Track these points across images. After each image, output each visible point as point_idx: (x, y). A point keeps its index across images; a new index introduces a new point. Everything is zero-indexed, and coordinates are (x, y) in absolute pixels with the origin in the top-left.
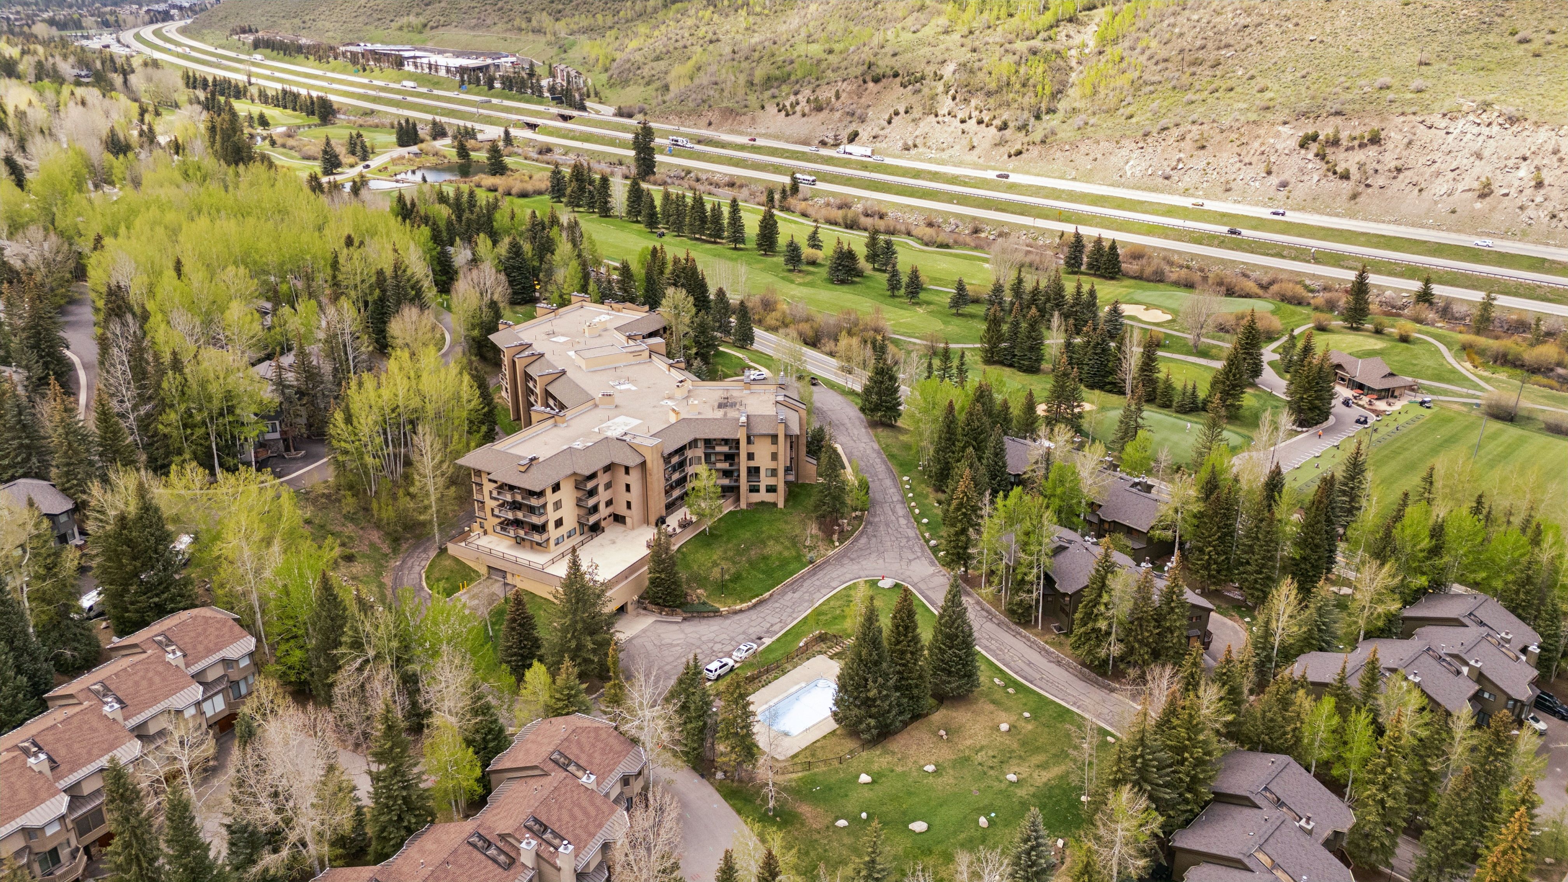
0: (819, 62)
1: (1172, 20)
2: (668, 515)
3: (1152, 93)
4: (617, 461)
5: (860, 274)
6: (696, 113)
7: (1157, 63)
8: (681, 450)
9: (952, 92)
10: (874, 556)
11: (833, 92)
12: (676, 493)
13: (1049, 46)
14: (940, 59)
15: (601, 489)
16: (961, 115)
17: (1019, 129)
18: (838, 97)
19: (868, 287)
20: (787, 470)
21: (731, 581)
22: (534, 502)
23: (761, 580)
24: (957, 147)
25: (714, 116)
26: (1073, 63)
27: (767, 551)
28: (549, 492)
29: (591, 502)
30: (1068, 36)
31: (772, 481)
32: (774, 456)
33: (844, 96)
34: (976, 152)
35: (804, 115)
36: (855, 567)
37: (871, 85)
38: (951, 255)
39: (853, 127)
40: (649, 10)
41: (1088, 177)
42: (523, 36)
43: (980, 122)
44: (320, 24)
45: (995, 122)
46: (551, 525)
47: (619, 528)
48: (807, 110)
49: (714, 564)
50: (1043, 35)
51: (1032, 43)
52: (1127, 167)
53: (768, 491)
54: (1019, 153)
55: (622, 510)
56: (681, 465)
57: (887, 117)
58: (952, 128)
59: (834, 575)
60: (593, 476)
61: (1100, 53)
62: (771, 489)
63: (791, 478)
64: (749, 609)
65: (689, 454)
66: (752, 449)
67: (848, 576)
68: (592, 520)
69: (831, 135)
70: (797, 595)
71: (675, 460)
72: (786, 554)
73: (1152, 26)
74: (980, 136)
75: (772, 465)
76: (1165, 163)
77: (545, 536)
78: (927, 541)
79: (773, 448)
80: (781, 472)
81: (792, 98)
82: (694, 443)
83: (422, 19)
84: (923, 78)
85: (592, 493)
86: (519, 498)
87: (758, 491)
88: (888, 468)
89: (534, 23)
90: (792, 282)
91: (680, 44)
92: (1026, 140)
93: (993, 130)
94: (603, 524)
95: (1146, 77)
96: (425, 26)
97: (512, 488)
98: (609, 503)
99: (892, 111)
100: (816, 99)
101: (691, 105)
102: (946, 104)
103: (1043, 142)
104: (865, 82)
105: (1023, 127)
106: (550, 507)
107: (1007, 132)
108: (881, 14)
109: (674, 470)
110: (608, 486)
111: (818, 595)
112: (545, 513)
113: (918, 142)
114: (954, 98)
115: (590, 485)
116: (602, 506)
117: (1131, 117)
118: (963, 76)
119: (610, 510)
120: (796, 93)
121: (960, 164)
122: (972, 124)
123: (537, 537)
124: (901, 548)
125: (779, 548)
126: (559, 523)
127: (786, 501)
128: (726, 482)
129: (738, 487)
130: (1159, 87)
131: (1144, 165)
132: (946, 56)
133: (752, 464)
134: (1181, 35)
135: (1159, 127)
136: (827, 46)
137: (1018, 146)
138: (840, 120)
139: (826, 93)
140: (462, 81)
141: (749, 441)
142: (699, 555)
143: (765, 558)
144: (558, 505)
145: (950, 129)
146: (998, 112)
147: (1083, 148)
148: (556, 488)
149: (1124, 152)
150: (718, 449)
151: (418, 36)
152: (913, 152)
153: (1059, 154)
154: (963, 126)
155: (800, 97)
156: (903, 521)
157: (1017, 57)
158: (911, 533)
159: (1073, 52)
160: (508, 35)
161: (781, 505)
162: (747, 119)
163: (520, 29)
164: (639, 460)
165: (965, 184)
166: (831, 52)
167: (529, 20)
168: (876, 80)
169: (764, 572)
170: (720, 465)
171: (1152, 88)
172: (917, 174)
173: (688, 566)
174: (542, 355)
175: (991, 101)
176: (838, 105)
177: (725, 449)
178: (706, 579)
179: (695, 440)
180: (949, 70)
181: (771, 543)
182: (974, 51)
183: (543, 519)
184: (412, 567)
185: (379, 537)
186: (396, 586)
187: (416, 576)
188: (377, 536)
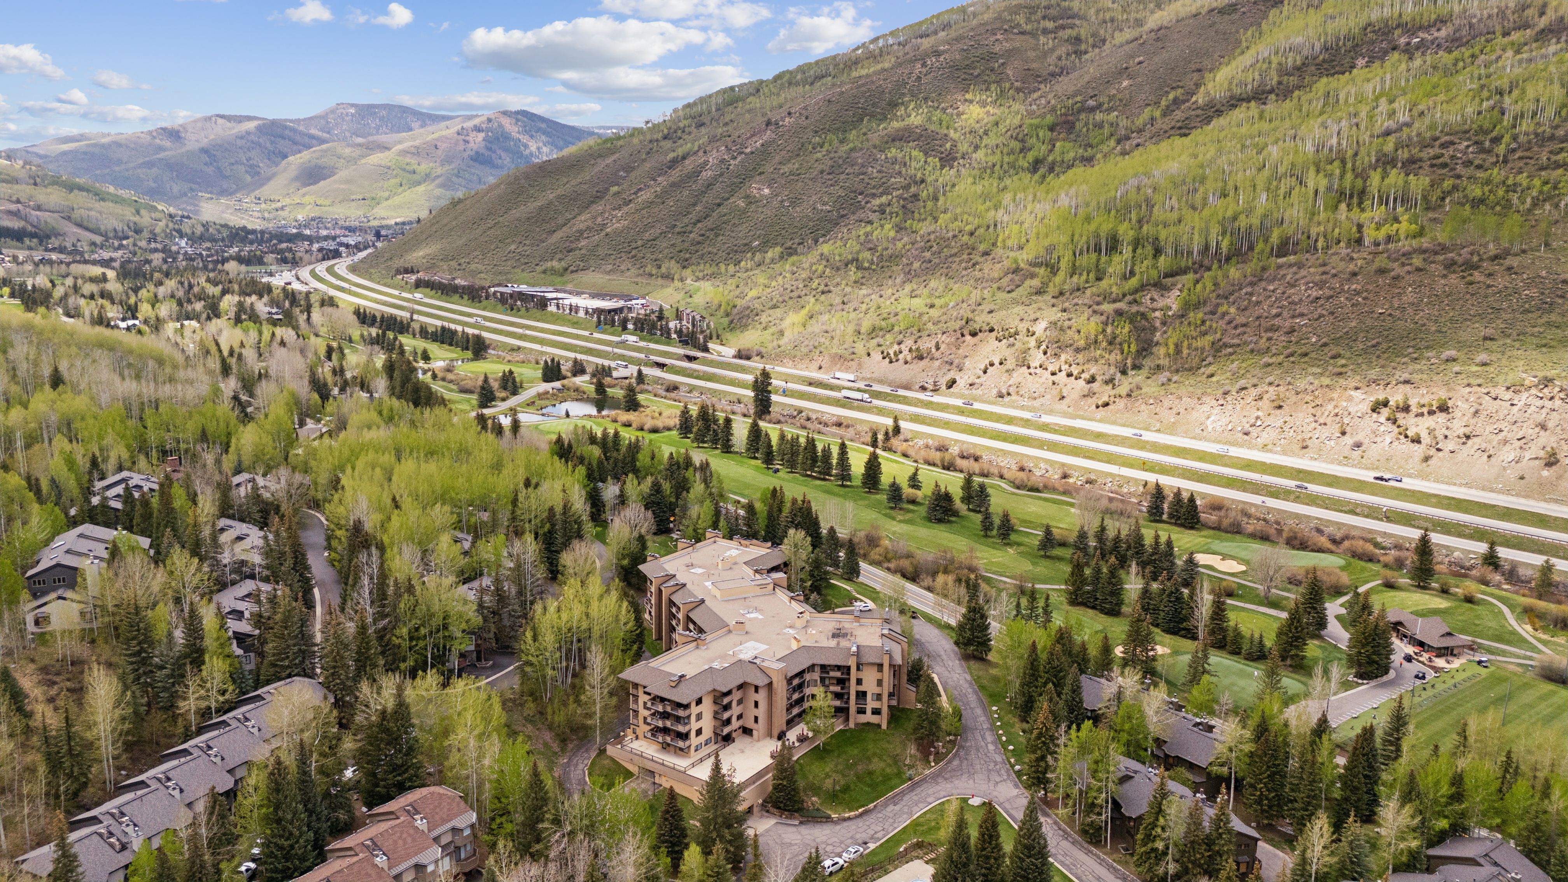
0: (921, 315)
1: (1249, 289)
2: (788, 730)
3: (1231, 354)
4: (748, 681)
5: (956, 514)
6: (808, 356)
7: (1236, 328)
8: (800, 674)
9: (1043, 347)
10: (965, 776)
11: (934, 343)
12: (796, 711)
13: (1135, 309)
14: (1033, 317)
15: (734, 704)
16: (1051, 368)
17: (1107, 383)
18: (938, 348)
19: (963, 527)
20: (891, 695)
21: (841, 791)
22: (681, 713)
23: (867, 793)
24: (1048, 397)
25: (825, 361)
26: (1158, 324)
27: (872, 767)
28: (693, 704)
29: (726, 716)
30: (1152, 299)
31: (877, 705)
32: (880, 683)
33: (943, 347)
34: (1065, 401)
35: (906, 363)
36: (948, 786)
37: (968, 338)
38: (1040, 498)
39: (951, 375)
40: (767, 261)
41: (1171, 429)
42: (652, 281)
43: (1069, 375)
44: (473, 266)
45: (1083, 376)
46: (693, 734)
47: (747, 739)
48: (909, 358)
49: (828, 776)
50: (1129, 298)
51: (1118, 305)
52: (1209, 422)
53: (873, 713)
54: (1106, 404)
55: (750, 724)
56: (800, 686)
57: (983, 367)
58: (1043, 380)
59: (930, 791)
60: (729, 693)
61: (1183, 316)
62: (876, 712)
63: (894, 703)
64: (857, 817)
65: (808, 677)
66: (861, 675)
67: (942, 793)
68: (726, 730)
69: (931, 381)
70: (897, 808)
71: (796, 682)
72: (888, 770)
73: (1231, 294)
74: (1069, 387)
75: (877, 690)
76: (1245, 420)
77: (687, 743)
78: (1012, 766)
79: (878, 676)
80: (885, 697)
81: (896, 347)
82: (811, 668)
83: (563, 264)
84: (1017, 333)
85: (727, 707)
86: (669, 709)
87: (865, 713)
88: (979, 699)
89: (663, 270)
90: (894, 519)
91: (795, 294)
92: (1113, 392)
93: (1081, 383)
94: (734, 735)
95: (1226, 340)
96: (566, 269)
97: (663, 700)
98: (740, 717)
99: (987, 362)
100: (918, 349)
101: (804, 350)
102: (1036, 358)
103: (1129, 395)
104: (963, 335)
105: (1110, 381)
106: (693, 718)
107: (1095, 386)
108: (978, 274)
109: (794, 690)
110: (740, 702)
111: (915, 809)
112: (689, 723)
113: (1011, 390)
114: (1045, 353)
115: (726, 701)
116: (734, 719)
117: (1212, 376)
118: (1055, 334)
119: (740, 723)
120: (899, 343)
121: (1051, 412)
122: (1061, 377)
123: (681, 744)
124: (989, 771)
125: (882, 765)
126: (699, 732)
127: (889, 723)
128: (838, 703)
129: (848, 709)
130: (1238, 350)
131: (1224, 421)
132: (1038, 315)
133: (861, 688)
134: (1258, 303)
135: (1238, 386)
136: (929, 301)
137: (1105, 399)
138: (939, 368)
139: (926, 344)
140: (599, 322)
141: (858, 669)
142: (814, 767)
143: (870, 773)
144: (699, 717)
145: (1041, 380)
146: (1086, 366)
147: (1167, 403)
148: (699, 702)
149: (1205, 408)
150: (832, 674)
151: (559, 279)
152: (1007, 399)
153: (1143, 407)
154: (1054, 378)
155: (903, 346)
156: (991, 747)
157: (1104, 318)
158: (999, 758)
159: (1158, 314)
160: (639, 279)
161: (884, 726)
162: (853, 364)
163: (651, 275)
164: (767, 681)
165: (1055, 432)
166: (932, 306)
167: (659, 267)
168: (974, 334)
169: (869, 786)
170: (832, 688)
171: (1230, 350)
172: (1010, 420)
173: (805, 777)
174: (684, 585)
175: (1080, 356)
176: (937, 354)
177: (838, 674)
178: (820, 788)
179: (813, 666)
180: (1040, 328)
181: (875, 760)
182: (1064, 311)
183: (687, 728)
184: (577, 765)
185: (551, 738)
186: (565, 780)
187: (581, 771)
188: (549, 736)
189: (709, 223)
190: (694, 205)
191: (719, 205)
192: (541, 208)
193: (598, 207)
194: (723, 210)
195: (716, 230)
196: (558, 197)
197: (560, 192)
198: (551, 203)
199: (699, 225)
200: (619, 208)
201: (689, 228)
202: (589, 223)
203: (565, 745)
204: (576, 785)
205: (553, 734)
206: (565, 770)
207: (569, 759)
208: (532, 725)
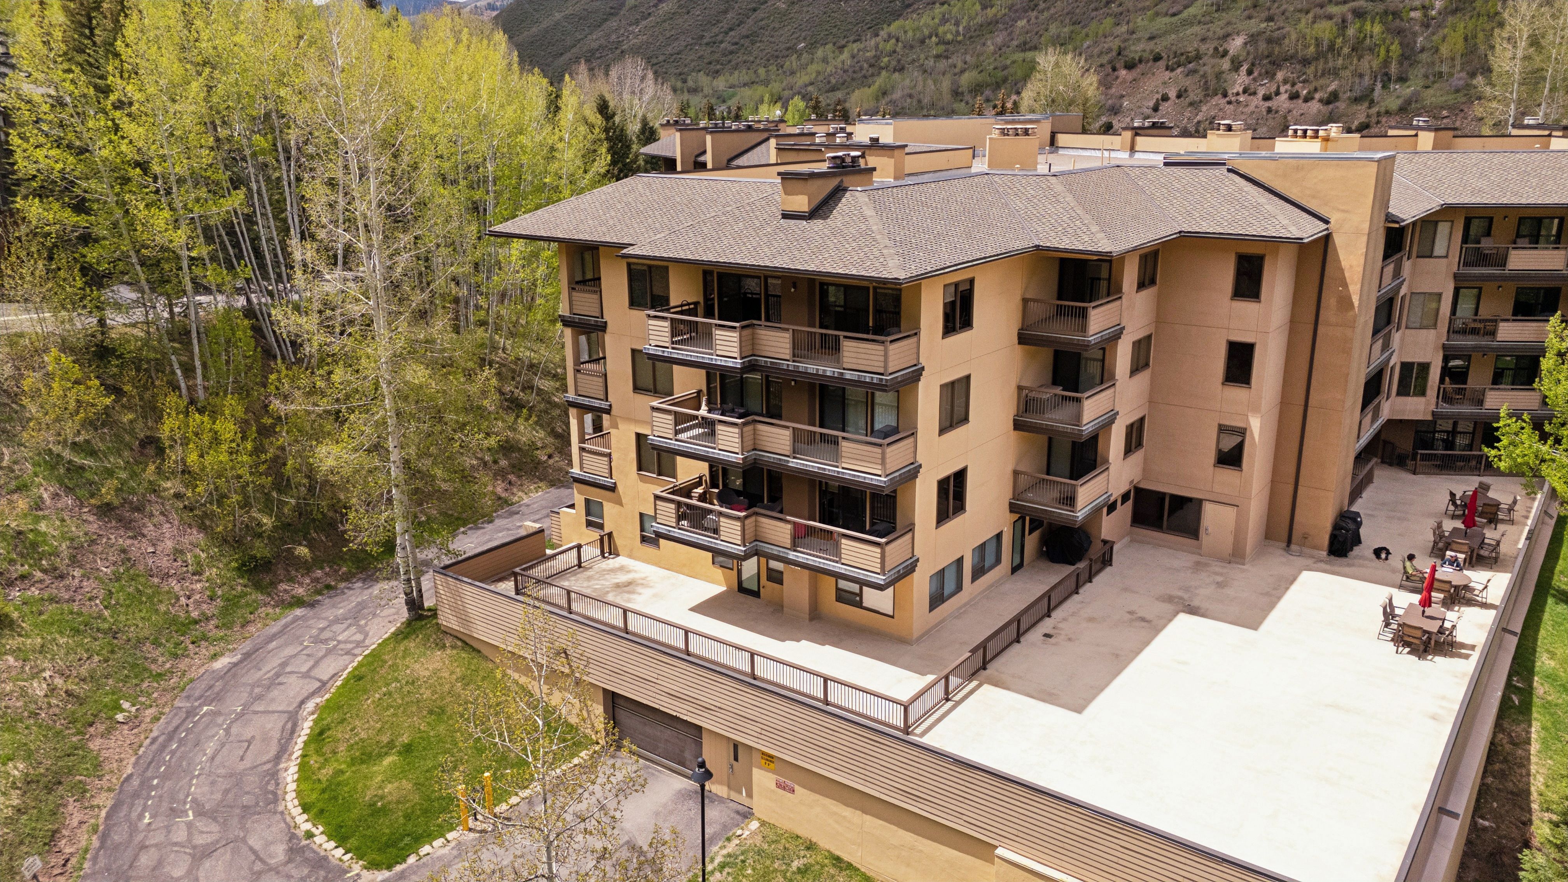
9: (1245, 67)
14: (1221, 33)
15: (1122, 358)
16: (1261, 92)
17: (1357, 100)
22: (859, 360)
26: (1417, 27)
28: (930, 314)
37: (1123, 72)
43: (1294, 96)
45: (1317, 96)
46: (922, 501)
55: (1190, 476)
57: (1151, 104)
58: (1252, 108)
84: (1198, 57)
85: (1084, 370)
86: (782, 343)
89: (690, 83)
93: (1315, 104)
99: (1157, 97)
102: (1238, 81)
104: (1114, 69)
105: (1364, 97)
106: (925, 404)
107: (1340, 105)
110: (1145, 348)
112: (899, 432)
114: (1250, 73)
116: (1116, 443)
118: (1261, 48)
119: (1141, 467)
122: (1282, 101)
126: (952, 493)
132: (1229, 29)
144: (955, 399)
145: (1249, 110)
146: (1322, 82)
148: (958, 305)
154: (1269, 104)
157: (1336, 21)
167: (685, 81)
168: (1131, 66)
175: (1310, 70)
180: (1236, 44)
182: (1270, 19)
183: (896, 458)
184: (274, 682)
185: (177, 553)
186: (145, 784)
187: (274, 725)
188: (169, 544)
189: (744, 30)
190: (725, 12)
191: (755, 10)
192: (546, 31)
193: (613, 23)
194: (759, 14)
195: (752, 36)
196: (566, 17)
197: (569, 11)
198: (557, 24)
199: (732, 33)
200: (637, 23)
201: (720, 38)
202: (603, 41)
203: (258, 586)
204: (200, 813)
205: (197, 536)
206: (191, 713)
207: (247, 656)
208: (69, 490)
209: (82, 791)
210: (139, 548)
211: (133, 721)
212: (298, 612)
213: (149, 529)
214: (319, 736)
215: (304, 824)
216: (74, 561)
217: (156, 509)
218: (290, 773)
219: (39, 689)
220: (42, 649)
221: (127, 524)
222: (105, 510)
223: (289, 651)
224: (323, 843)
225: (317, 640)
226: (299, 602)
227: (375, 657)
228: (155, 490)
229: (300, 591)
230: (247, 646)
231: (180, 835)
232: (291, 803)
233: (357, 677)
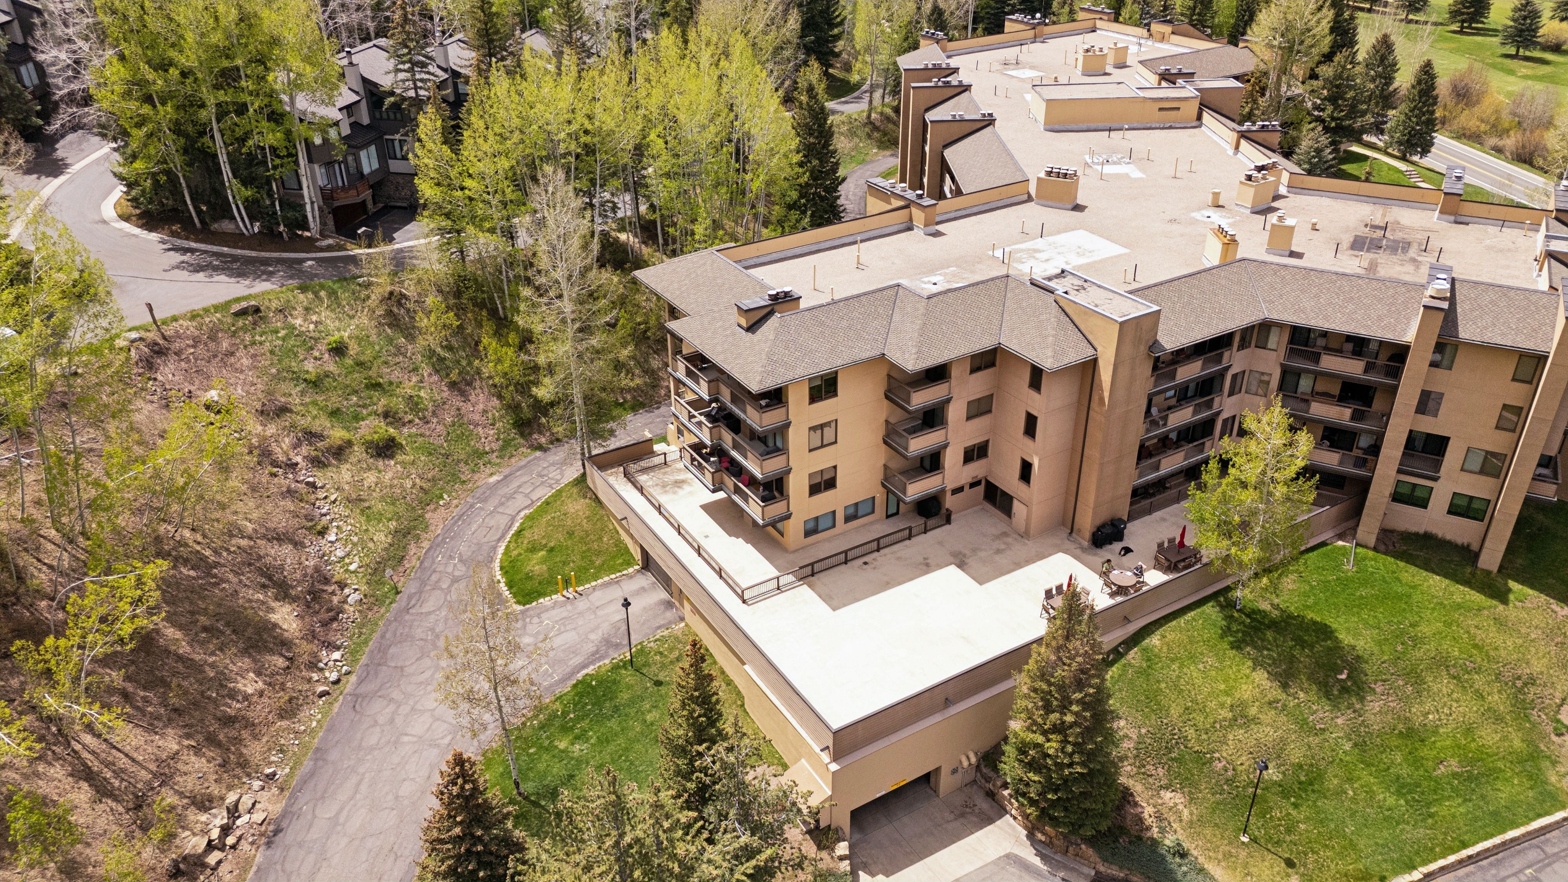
2: (1132, 517)
4: (1013, 344)
8: (1212, 348)
12: (1171, 462)
15: (955, 412)
20: (1545, 467)
21: (1284, 790)
23: (1390, 820)
27: (1425, 712)
28: (801, 396)
29: (919, 444)
31: (1478, 487)
32: (1512, 418)
46: (797, 485)
47: (991, 523)
53: (1453, 510)
55: (1009, 481)
56: (1205, 388)
60: (937, 374)
62: (1471, 508)
63: (1555, 494)
65: (1237, 360)
66: (1442, 381)
68: (917, 489)
71: (1189, 371)
72: (1490, 739)
75: (1496, 442)
77: (777, 509)
79: (1515, 394)
80: (1521, 468)
82: (1256, 335)
85: (929, 418)
86: (725, 399)
87: (1423, 503)
94: (949, 502)
98: (974, 453)
106: (799, 439)
109: (1183, 395)
110: (976, 409)
112: (784, 450)
115: (921, 399)
116: (952, 458)
119: (976, 469)
123: (754, 508)
126: (823, 481)
127: (1514, 544)
128: (1331, 459)
129: (1363, 486)
133: (1428, 425)
141: (1439, 360)
142: (1193, 671)
144: (826, 434)
148: (821, 389)
150: (1330, 363)
161: (1492, 563)
164: (1076, 354)
169: (1402, 788)
170: (1319, 410)
177: (1354, 368)
178: (1202, 760)
179: (1265, 327)
181: (1442, 685)
183: (774, 465)
184: (511, 497)
185: (485, 412)
186: (444, 539)
187: (503, 521)
188: (481, 407)
203: (522, 435)
204: (460, 561)
205: (496, 402)
206: (472, 506)
207: (506, 477)
208: (437, 371)
209: (418, 538)
210: (466, 407)
211: (447, 505)
212: (538, 454)
213: (472, 398)
214: (519, 533)
215: (498, 575)
216: (434, 413)
217: (477, 384)
218: (501, 550)
219: (408, 484)
220: (413, 463)
221: (463, 394)
222: (453, 385)
223: (525, 478)
224: (503, 587)
225: (540, 476)
226: (540, 448)
227: (560, 491)
228: (479, 372)
229: (543, 440)
230: (506, 471)
231: (450, 569)
232: (497, 565)
233: (547, 503)
